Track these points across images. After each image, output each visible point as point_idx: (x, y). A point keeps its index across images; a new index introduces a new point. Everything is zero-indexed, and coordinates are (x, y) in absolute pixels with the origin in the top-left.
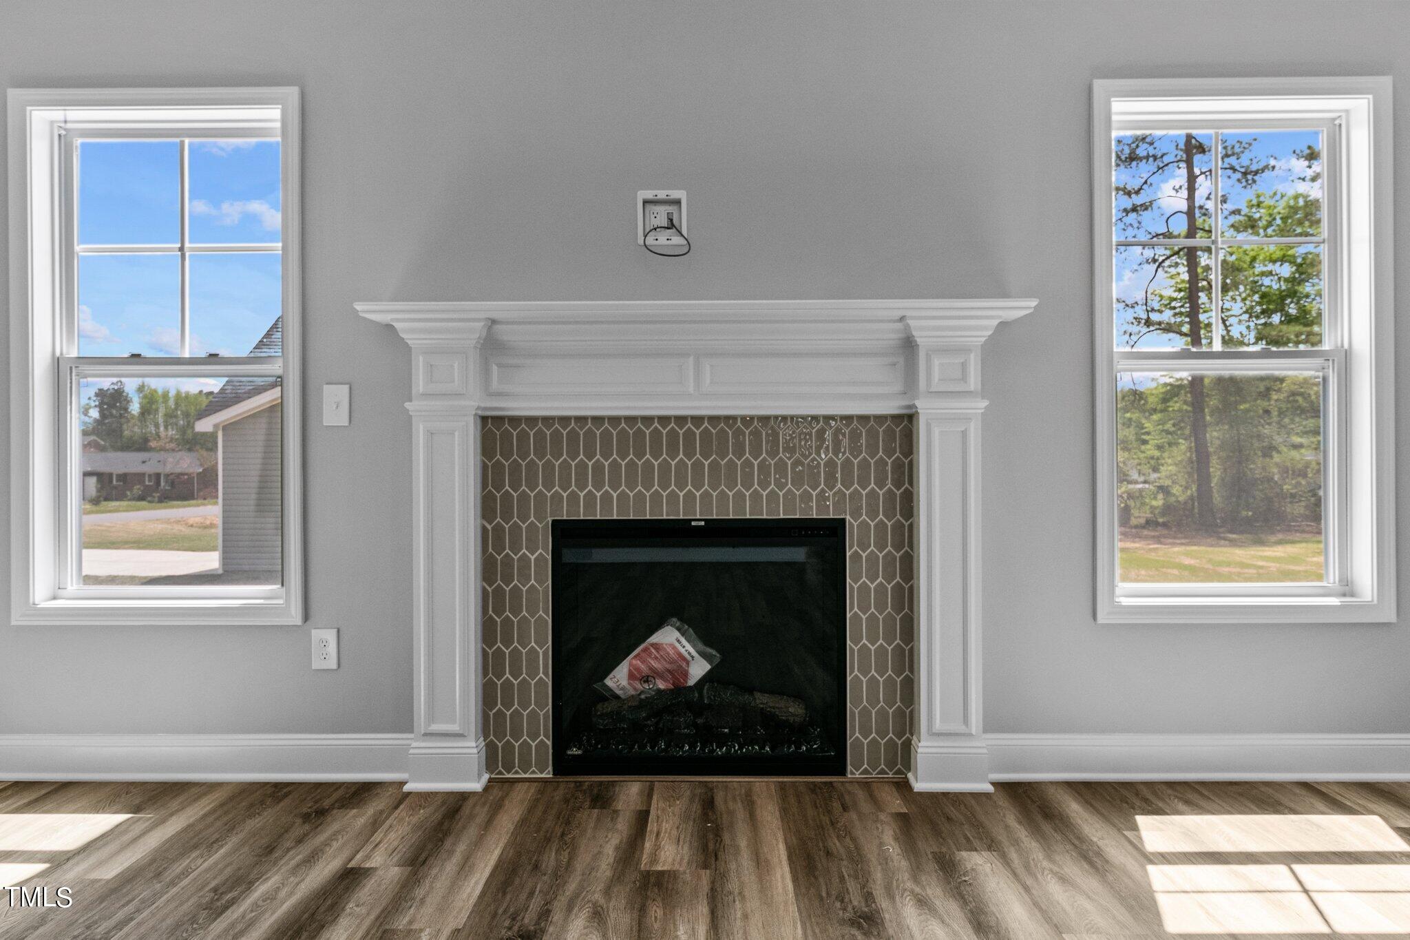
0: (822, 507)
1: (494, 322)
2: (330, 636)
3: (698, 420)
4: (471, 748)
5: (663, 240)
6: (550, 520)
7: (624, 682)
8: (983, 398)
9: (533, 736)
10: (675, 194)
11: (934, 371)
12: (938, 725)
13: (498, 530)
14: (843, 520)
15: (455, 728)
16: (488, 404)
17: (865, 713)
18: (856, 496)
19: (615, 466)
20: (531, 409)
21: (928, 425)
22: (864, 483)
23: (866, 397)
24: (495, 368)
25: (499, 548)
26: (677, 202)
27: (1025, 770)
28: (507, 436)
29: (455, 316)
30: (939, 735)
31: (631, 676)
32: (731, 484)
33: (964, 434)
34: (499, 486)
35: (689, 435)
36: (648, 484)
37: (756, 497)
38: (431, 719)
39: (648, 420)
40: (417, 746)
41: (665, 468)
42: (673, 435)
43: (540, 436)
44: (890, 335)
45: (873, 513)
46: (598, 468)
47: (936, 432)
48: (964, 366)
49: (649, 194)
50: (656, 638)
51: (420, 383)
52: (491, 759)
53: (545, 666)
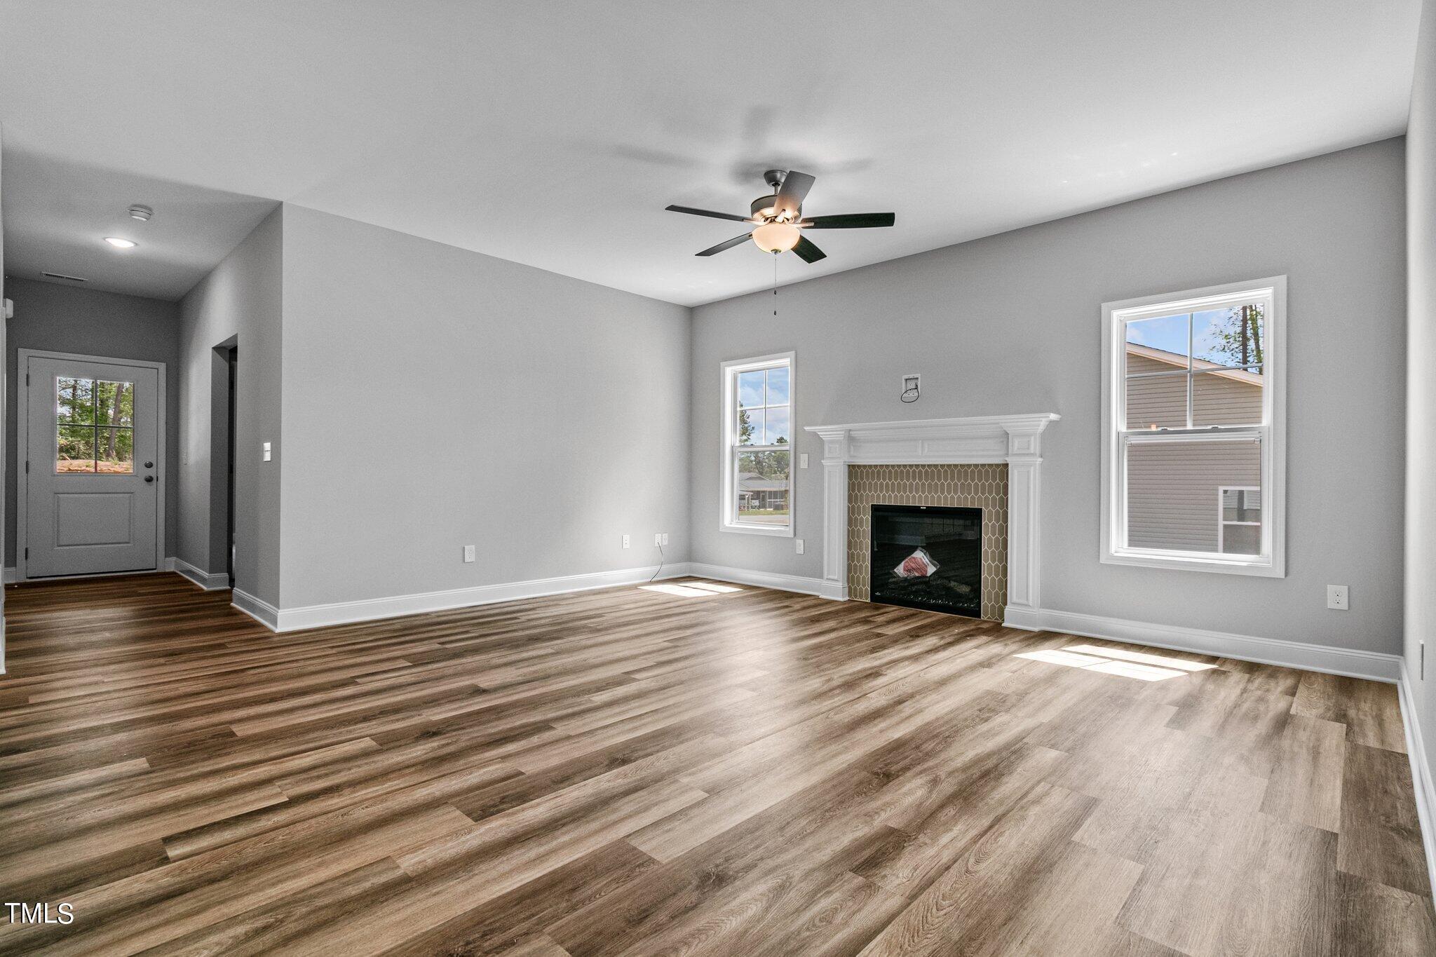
0: (972, 503)
1: (850, 430)
2: (801, 542)
3: (923, 466)
4: (843, 585)
5: (913, 394)
7: (902, 571)
8: (1040, 456)
10: (916, 376)
11: (1016, 445)
12: (1015, 599)
13: (853, 506)
14: (981, 509)
15: (836, 578)
16: (851, 460)
17: (989, 592)
18: (986, 498)
20: (865, 462)
21: (1013, 468)
22: (990, 493)
23: (983, 456)
24: (852, 447)
25: (853, 514)
27: (1066, 628)
28: (857, 472)
29: (838, 429)
30: (1014, 603)
31: (904, 569)
32: (936, 492)
33: (1029, 472)
34: (853, 491)
35: (920, 472)
36: (893, 492)
37: (946, 498)
38: (828, 574)
39: (905, 466)
40: (824, 583)
41: (911, 485)
42: (914, 472)
43: (867, 472)
45: (994, 506)
47: (1016, 472)
48: (1029, 442)
49: (906, 377)
50: (914, 555)
51: (827, 454)
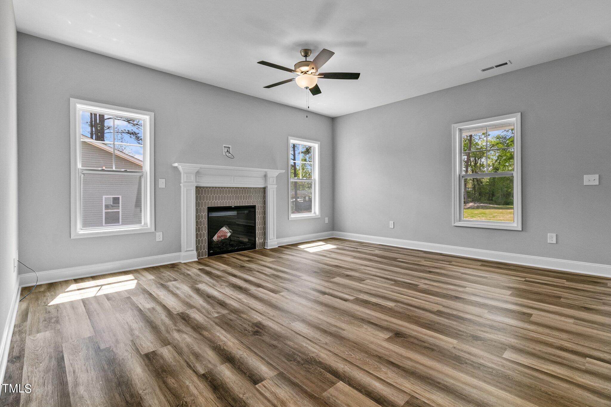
0: (253, 203)
1: (200, 168)
2: (161, 234)
3: (233, 188)
4: (195, 253)
6: (207, 207)
8: (276, 185)
9: (204, 249)
10: (229, 146)
11: (269, 180)
14: (255, 205)
15: (192, 249)
16: (198, 184)
18: (257, 201)
19: (219, 196)
20: (203, 185)
21: (269, 190)
22: (259, 199)
24: (198, 177)
25: (198, 213)
26: (229, 148)
29: (188, 166)
31: (217, 237)
32: (238, 199)
33: (274, 191)
35: (232, 191)
38: (187, 248)
40: (183, 254)
41: (227, 197)
42: (229, 190)
43: (205, 190)
44: (263, 174)
45: (260, 204)
46: (216, 197)
48: (274, 180)
49: (225, 146)
50: (222, 229)
51: (185, 179)
52: (199, 255)
53: (206, 235)
